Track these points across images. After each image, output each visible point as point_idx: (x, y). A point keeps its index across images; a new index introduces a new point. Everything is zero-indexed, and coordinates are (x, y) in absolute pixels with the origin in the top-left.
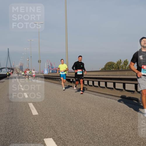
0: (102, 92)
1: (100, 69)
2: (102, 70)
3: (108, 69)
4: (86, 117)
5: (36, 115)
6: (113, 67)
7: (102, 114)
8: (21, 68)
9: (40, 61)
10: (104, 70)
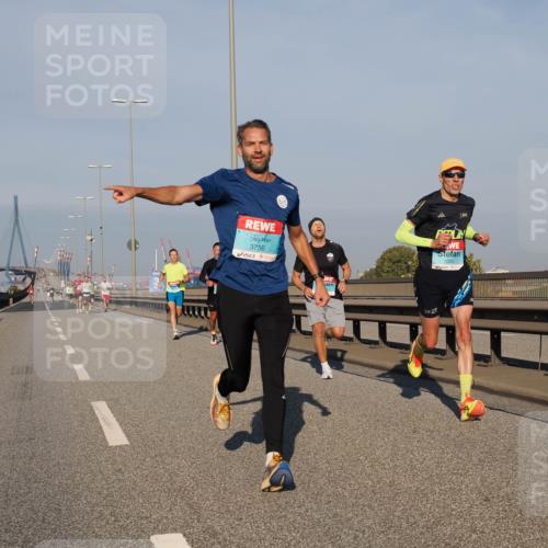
0: (366, 361)
1: (361, 275)
2: (366, 276)
3: (391, 275)
4: (309, 453)
5: (120, 447)
6: (408, 267)
7: (368, 444)
8: (64, 270)
9: (136, 242)
10: (375, 277)
